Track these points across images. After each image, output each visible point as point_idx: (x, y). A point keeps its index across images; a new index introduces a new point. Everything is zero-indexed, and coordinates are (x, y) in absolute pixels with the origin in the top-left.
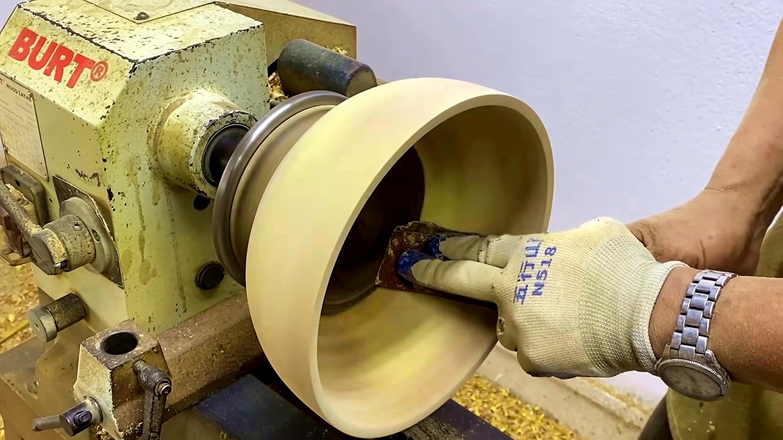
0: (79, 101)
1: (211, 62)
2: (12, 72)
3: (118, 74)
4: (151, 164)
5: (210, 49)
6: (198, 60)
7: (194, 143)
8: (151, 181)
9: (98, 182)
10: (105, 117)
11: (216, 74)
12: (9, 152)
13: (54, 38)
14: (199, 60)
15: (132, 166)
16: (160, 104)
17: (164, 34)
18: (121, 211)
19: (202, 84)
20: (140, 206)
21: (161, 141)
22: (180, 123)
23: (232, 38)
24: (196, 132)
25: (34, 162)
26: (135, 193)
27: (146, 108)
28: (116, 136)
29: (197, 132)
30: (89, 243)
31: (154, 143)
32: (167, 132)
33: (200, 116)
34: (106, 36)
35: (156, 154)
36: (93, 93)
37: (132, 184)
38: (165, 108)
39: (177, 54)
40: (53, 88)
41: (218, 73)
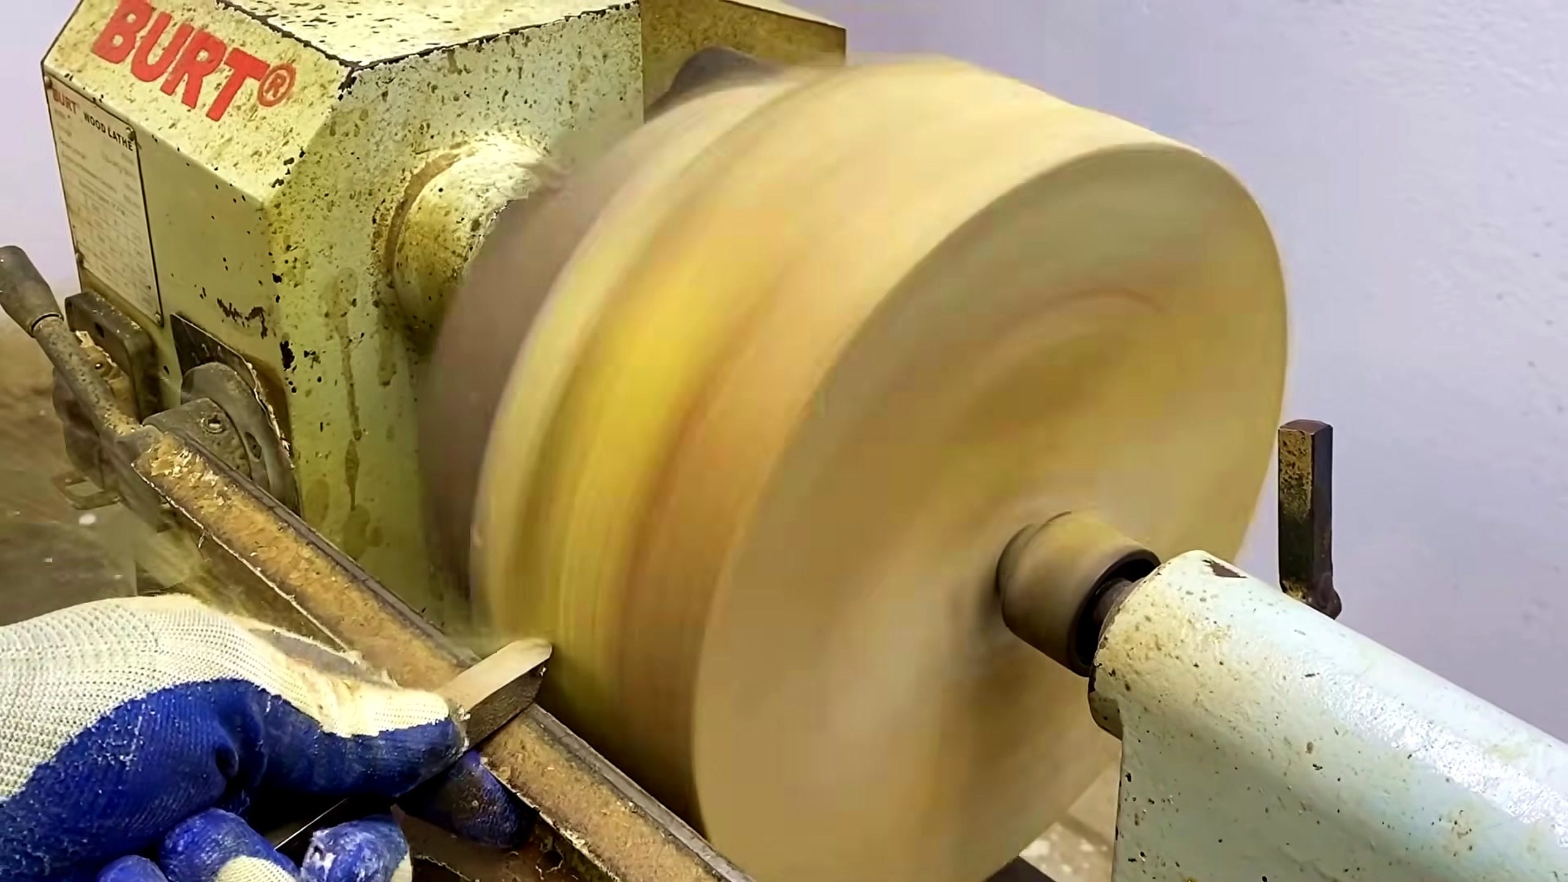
0: (229, 149)
1: (520, 78)
2: (96, 87)
3: (316, 91)
4: (378, 293)
5: (519, 49)
6: (491, 70)
7: (471, 249)
8: (377, 332)
9: (264, 327)
10: (281, 182)
11: (531, 106)
12: (86, 265)
13: (187, 15)
14: (494, 71)
15: (337, 295)
16: (403, 162)
17: (422, 13)
18: (308, 393)
19: (497, 124)
20: (352, 385)
21: (403, 244)
22: (445, 205)
23: (568, 27)
24: (476, 225)
25: (135, 285)
26: (339, 355)
27: (372, 171)
28: (304, 227)
29: (479, 224)
30: (239, 462)
31: (387, 247)
32: (416, 224)
33: (487, 190)
34: (296, 12)
35: (389, 271)
36: (259, 131)
37: (336, 336)
38: (416, 171)
39: (446, 55)
40: (179, 120)
41: (535, 102)
